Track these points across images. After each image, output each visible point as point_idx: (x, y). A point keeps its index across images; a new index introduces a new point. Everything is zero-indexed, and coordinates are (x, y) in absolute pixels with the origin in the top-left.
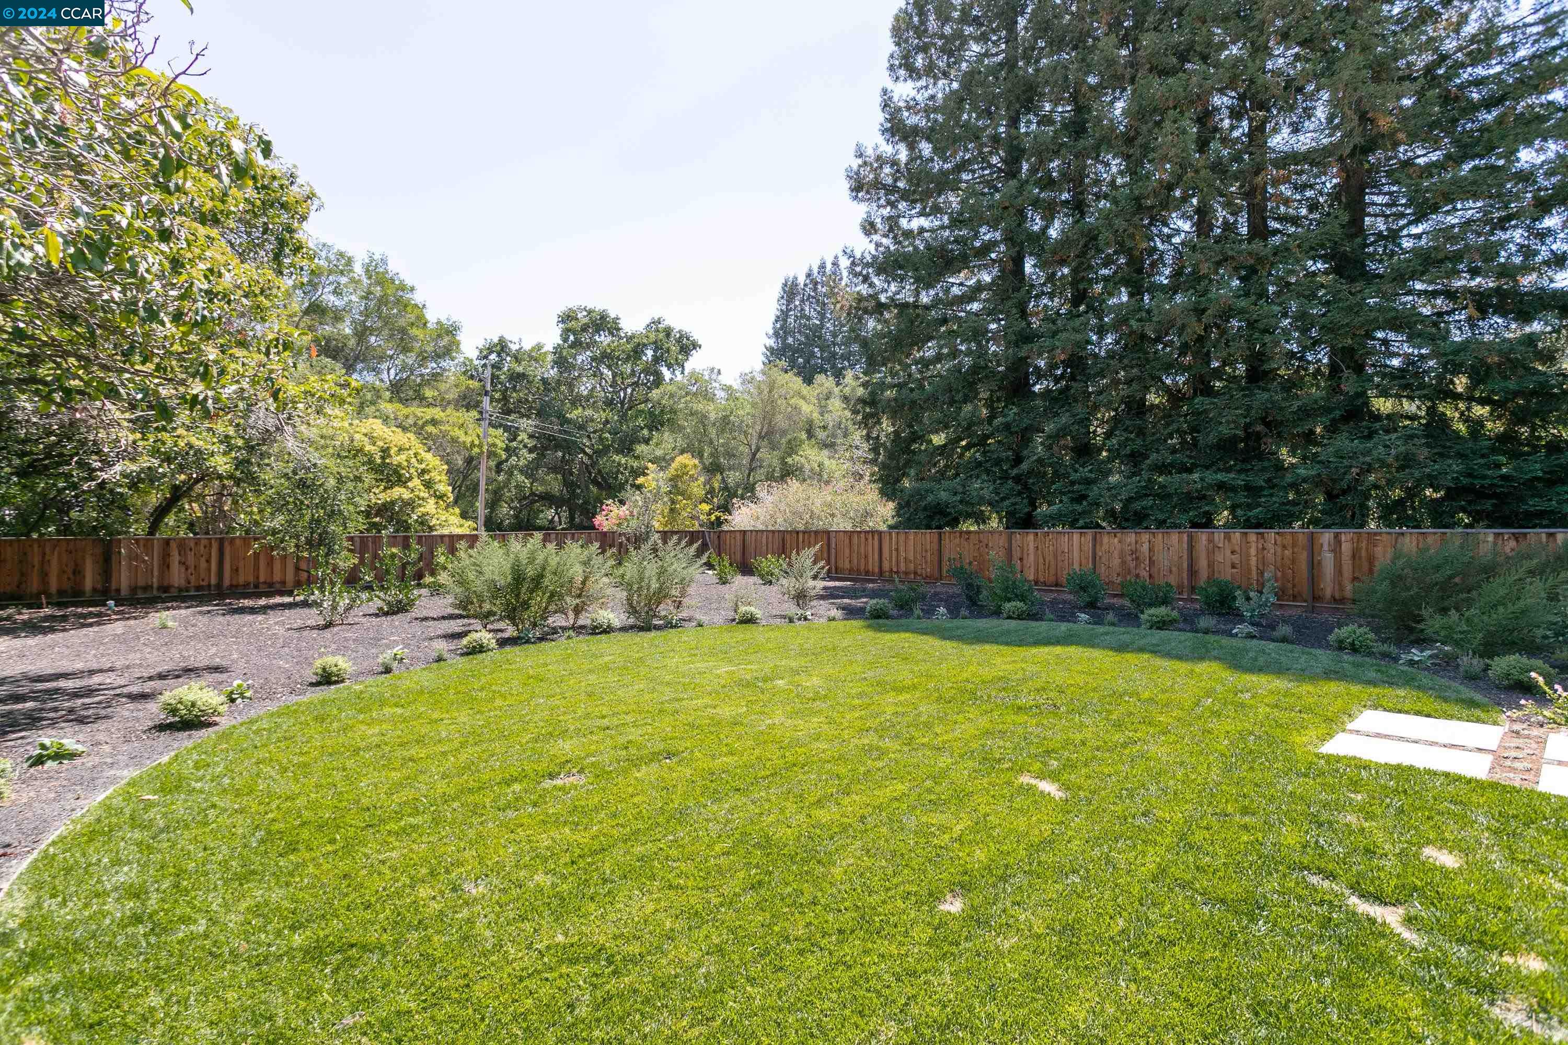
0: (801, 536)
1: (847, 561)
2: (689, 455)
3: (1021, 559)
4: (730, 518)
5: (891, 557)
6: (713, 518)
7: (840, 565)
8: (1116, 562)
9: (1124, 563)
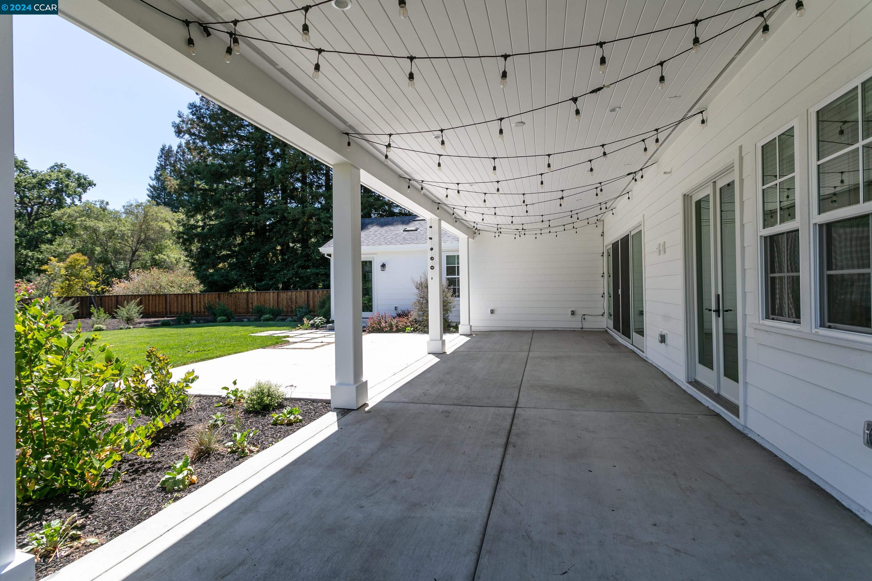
0: (151, 298)
1: (175, 308)
2: (80, 254)
3: (252, 303)
4: (111, 289)
5: (197, 306)
6: (99, 289)
7: (172, 310)
8: (285, 303)
9: (287, 303)
